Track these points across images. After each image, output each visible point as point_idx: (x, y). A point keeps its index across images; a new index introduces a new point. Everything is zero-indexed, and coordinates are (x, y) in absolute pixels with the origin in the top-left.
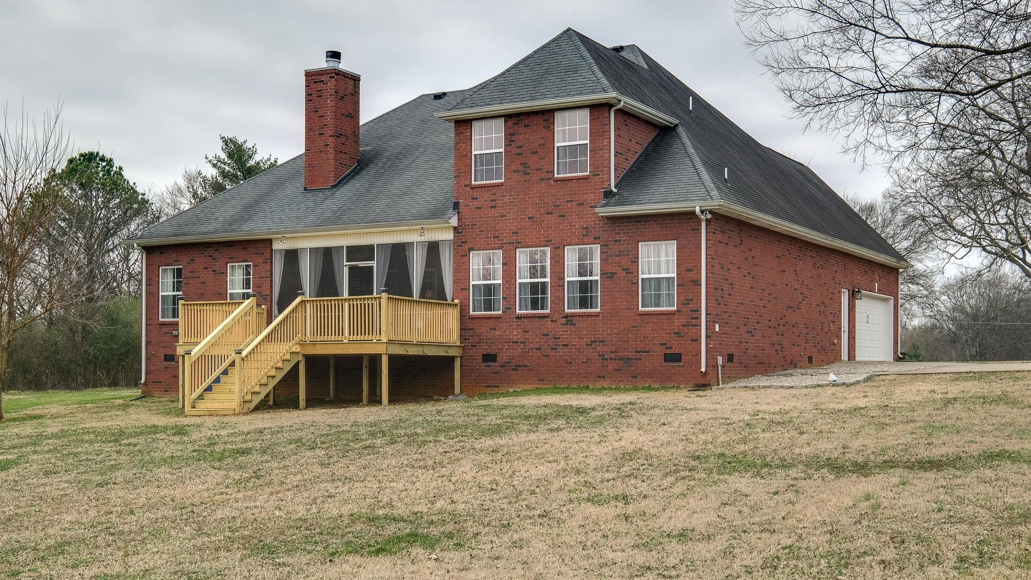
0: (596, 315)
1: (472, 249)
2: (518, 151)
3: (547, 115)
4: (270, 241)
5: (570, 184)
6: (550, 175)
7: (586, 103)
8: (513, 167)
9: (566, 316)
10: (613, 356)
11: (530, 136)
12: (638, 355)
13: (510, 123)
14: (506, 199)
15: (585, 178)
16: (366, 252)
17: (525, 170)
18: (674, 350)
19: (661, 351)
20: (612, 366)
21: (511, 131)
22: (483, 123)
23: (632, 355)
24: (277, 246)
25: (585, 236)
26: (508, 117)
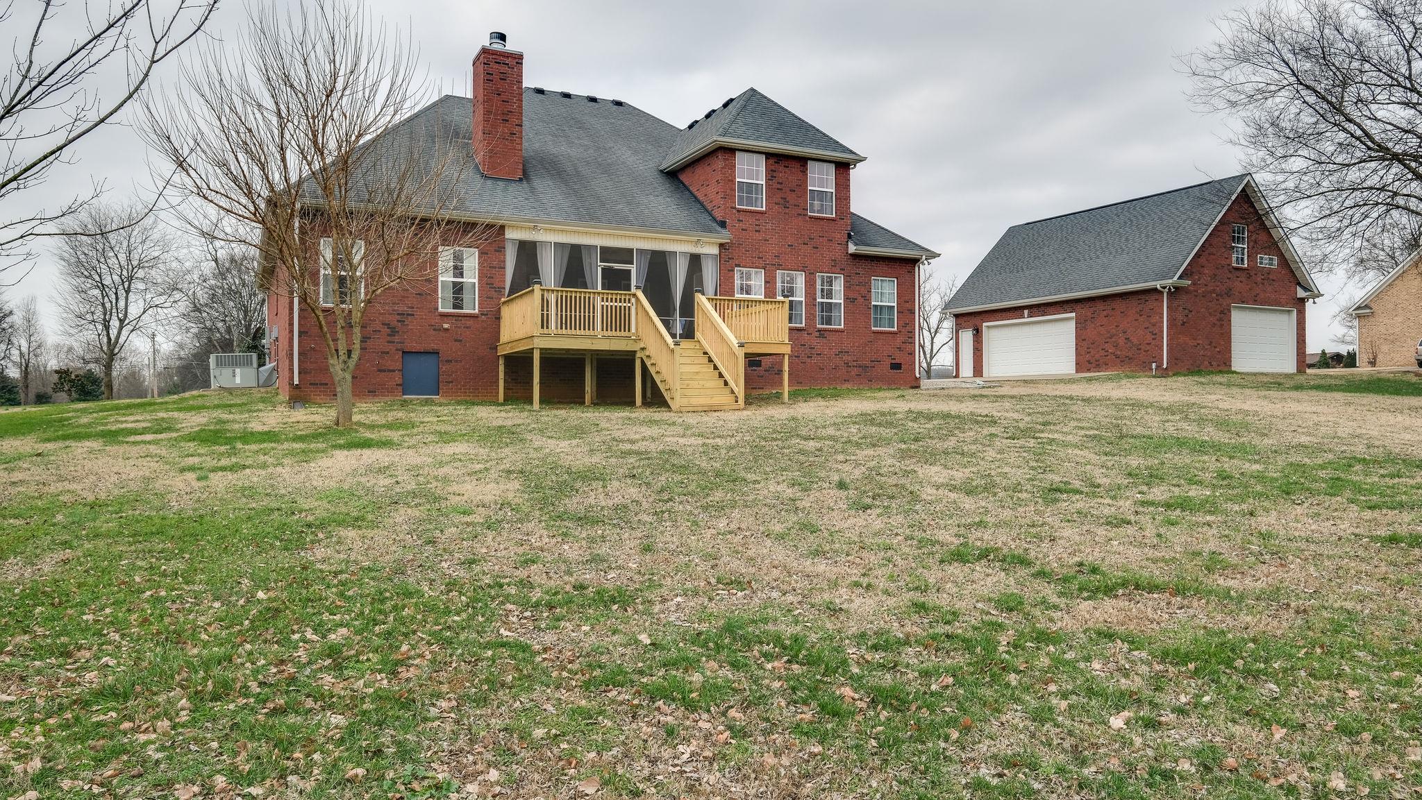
0: (842, 331)
1: (738, 266)
2: (779, 186)
3: (803, 161)
4: (502, 227)
5: (822, 223)
6: (805, 212)
7: (832, 159)
8: (775, 200)
9: (819, 331)
10: (855, 364)
11: (787, 175)
12: (873, 364)
13: (771, 161)
14: (769, 226)
15: (833, 220)
16: (625, 255)
17: (785, 203)
18: (897, 361)
19: (888, 362)
20: (854, 371)
21: (773, 168)
22: (746, 155)
23: (868, 363)
24: (510, 234)
25: (835, 266)
26: (769, 155)
